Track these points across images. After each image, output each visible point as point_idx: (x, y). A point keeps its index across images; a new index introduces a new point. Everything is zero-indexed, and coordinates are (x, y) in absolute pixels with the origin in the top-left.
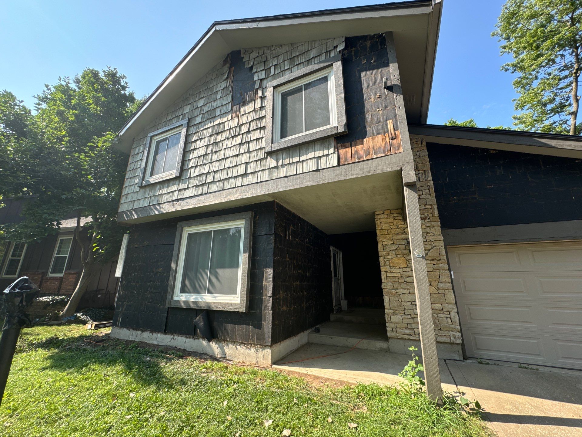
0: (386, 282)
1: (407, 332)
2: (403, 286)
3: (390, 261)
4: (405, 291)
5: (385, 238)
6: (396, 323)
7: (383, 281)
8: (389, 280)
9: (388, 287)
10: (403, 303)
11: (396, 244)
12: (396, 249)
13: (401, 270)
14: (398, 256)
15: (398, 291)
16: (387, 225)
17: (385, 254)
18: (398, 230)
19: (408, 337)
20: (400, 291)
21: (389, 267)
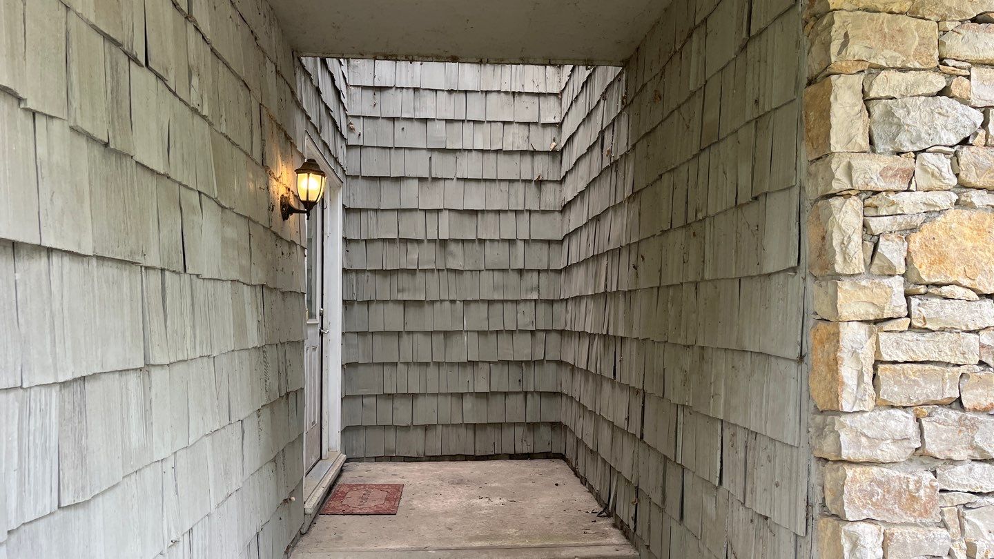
0: (870, 404)
3: (916, 238)
5: (891, 38)
7: (846, 397)
8: (892, 389)
9: (887, 451)
11: (965, 101)
12: (965, 142)
14: (976, 197)
17: (882, 174)
20: (964, 479)
21: (897, 285)
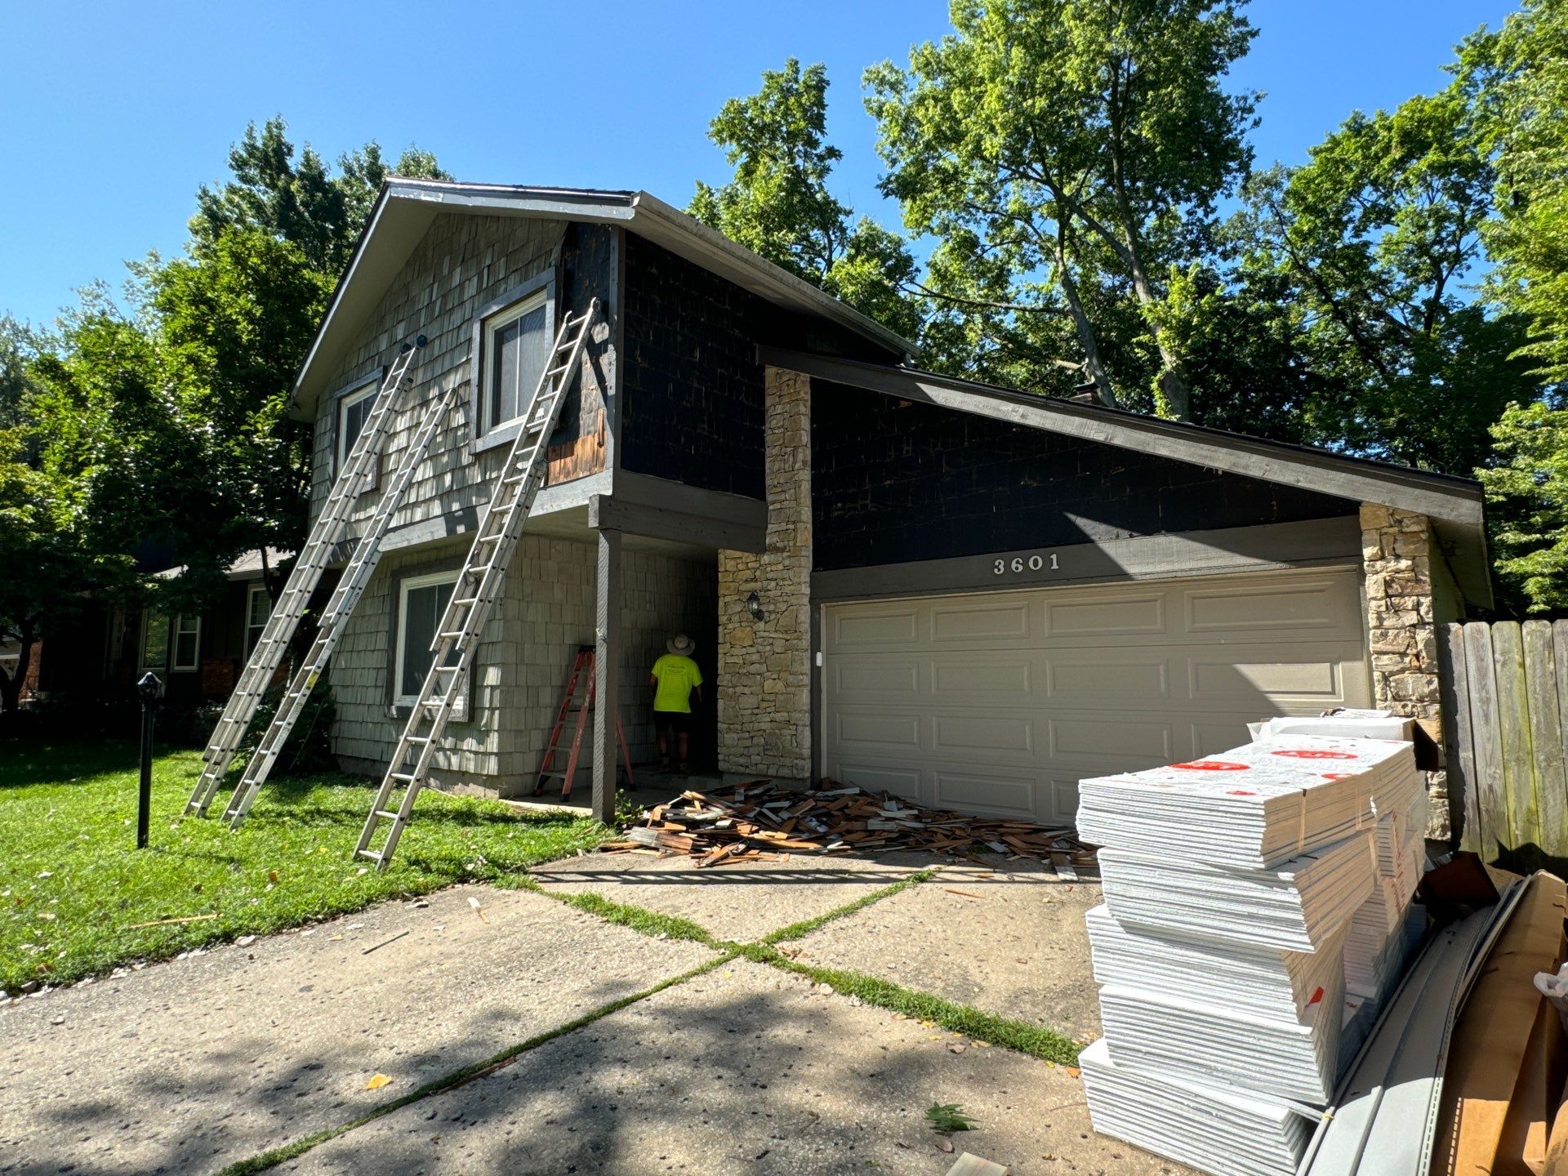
0: (722, 673)
1: (742, 760)
2: (745, 681)
3: (732, 634)
4: (746, 690)
5: (728, 589)
6: (729, 747)
7: (720, 672)
8: (726, 669)
9: (725, 683)
10: (742, 712)
12: (742, 611)
13: (744, 651)
14: (743, 624)
15: (737, 689)
16: (733, 562)
17: (726, 620)
18: (748, 574)
19: (742, 769)
20: (738, 690)
21: (728, 645)
